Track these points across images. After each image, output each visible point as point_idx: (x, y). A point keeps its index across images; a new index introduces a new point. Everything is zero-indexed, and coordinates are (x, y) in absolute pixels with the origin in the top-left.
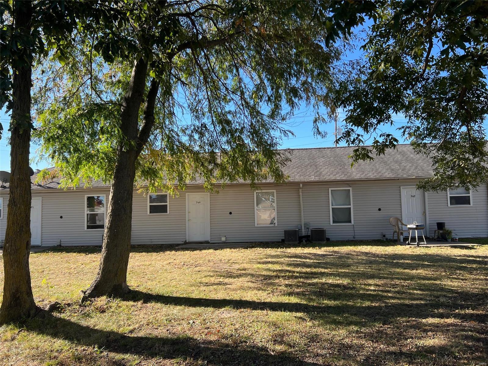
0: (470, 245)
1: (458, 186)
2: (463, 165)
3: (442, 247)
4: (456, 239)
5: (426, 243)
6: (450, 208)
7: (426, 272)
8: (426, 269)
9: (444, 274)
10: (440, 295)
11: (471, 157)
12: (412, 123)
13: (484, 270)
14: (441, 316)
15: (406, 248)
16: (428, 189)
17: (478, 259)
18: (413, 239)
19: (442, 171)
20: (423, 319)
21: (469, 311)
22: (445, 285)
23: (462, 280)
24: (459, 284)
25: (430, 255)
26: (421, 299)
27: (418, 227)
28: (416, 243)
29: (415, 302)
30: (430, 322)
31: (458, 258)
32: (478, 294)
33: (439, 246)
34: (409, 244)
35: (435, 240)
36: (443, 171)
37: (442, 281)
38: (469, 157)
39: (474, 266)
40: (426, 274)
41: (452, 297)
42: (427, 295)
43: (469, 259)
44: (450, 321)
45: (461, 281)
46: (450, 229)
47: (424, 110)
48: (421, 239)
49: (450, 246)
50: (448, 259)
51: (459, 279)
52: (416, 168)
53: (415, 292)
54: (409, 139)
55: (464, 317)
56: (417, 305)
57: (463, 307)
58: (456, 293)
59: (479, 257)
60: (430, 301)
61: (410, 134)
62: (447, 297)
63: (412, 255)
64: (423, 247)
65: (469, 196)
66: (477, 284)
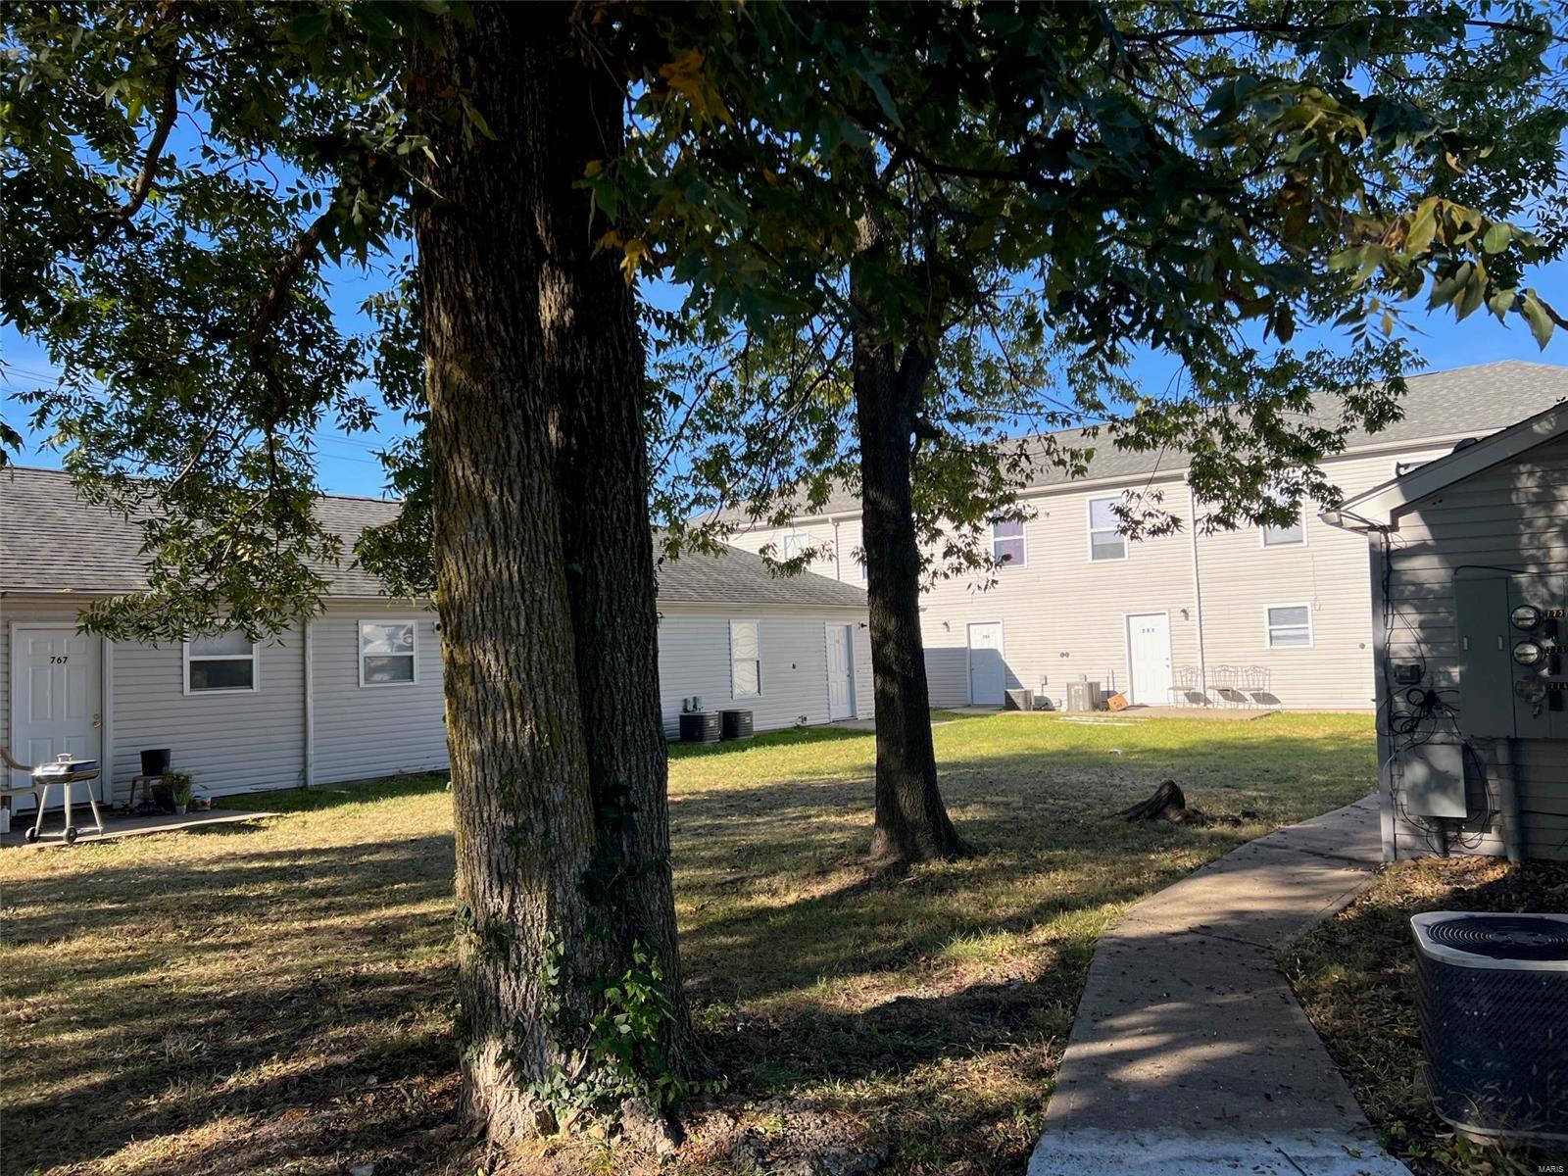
0: (248, 818)
1: (226, 627)
2: (245, 559)
3: (158, 836)
4: (204, 804)
5: (100, 828)
6: (190, 698)
7: (107, 943)
8: (104, 930)
9: (171, 936)
10: (165, 1029)
11: (272, 534)
12: (76, 384)
13: (301, 899)
14: (176, 1121)
15: (24, 854)
16: (124, 631)
17: (278, 864)
18: (54, 818)
19: (175, 571)
20: (105, 1156)
21: (272, 1070)
22: (178, 981)
23: (237, 947)
24: (230, 967)
25: (116, 872)
26: (91, 1065)
27: (73, 774)
28: (65, 832)
29: (67, 1086)
30: (131, 1165)
31: (216, 868)
32: (294, 991)
33: (149, 834)
34: (33, 839)
35: (131, 811)
36: (181, 570)
37: (168, 970)
38: (263, 533)
39: (269, 888)
40: (107, 951)
41: (206, 1025)
42: (112, 1043)
43: (250, 866)
44: (210, 1134)
45: (231, 953)
46: (186, 771)
47: (126, 346)
48: (82, 814)
49: (184, 829)
50: (181, 878)
51: (223, 947)
52: (76, 557)
53: (67, 1037)
54: (61, 444)
55: (258, 1103)
56: (76, 1095)
57: (251, 1058)
58: (221, 1006)
59: (279, 855)
60: (126, 1063)
61: (66, 428)
62: (188, 1028)
63: (48, 880)
64: (92, 842)
65: (251, 661)
66: (285, 955)
